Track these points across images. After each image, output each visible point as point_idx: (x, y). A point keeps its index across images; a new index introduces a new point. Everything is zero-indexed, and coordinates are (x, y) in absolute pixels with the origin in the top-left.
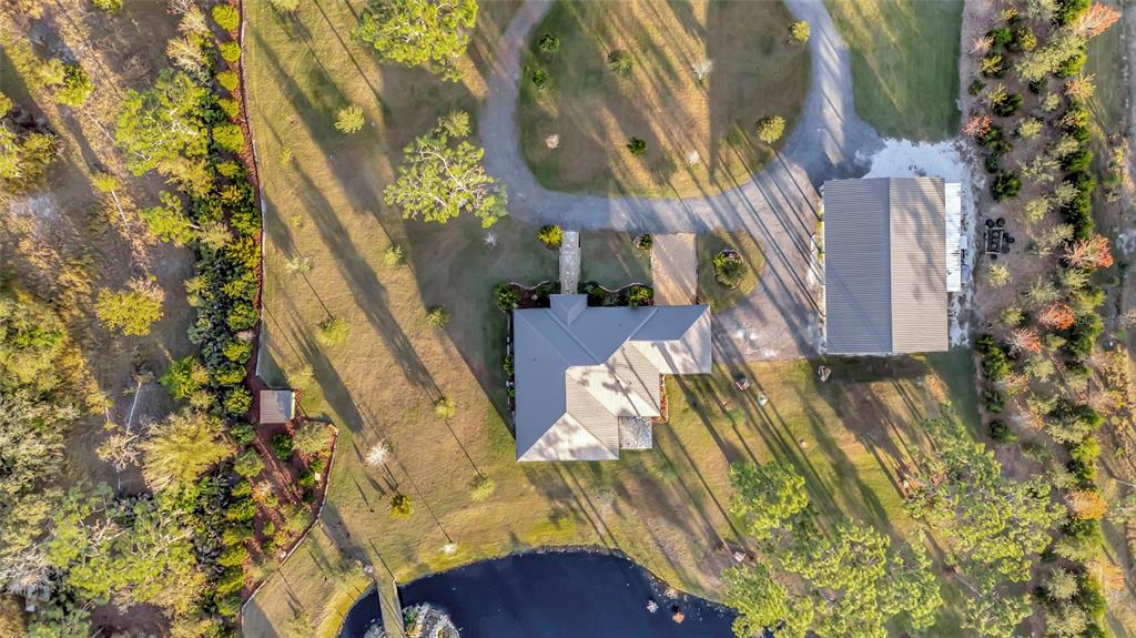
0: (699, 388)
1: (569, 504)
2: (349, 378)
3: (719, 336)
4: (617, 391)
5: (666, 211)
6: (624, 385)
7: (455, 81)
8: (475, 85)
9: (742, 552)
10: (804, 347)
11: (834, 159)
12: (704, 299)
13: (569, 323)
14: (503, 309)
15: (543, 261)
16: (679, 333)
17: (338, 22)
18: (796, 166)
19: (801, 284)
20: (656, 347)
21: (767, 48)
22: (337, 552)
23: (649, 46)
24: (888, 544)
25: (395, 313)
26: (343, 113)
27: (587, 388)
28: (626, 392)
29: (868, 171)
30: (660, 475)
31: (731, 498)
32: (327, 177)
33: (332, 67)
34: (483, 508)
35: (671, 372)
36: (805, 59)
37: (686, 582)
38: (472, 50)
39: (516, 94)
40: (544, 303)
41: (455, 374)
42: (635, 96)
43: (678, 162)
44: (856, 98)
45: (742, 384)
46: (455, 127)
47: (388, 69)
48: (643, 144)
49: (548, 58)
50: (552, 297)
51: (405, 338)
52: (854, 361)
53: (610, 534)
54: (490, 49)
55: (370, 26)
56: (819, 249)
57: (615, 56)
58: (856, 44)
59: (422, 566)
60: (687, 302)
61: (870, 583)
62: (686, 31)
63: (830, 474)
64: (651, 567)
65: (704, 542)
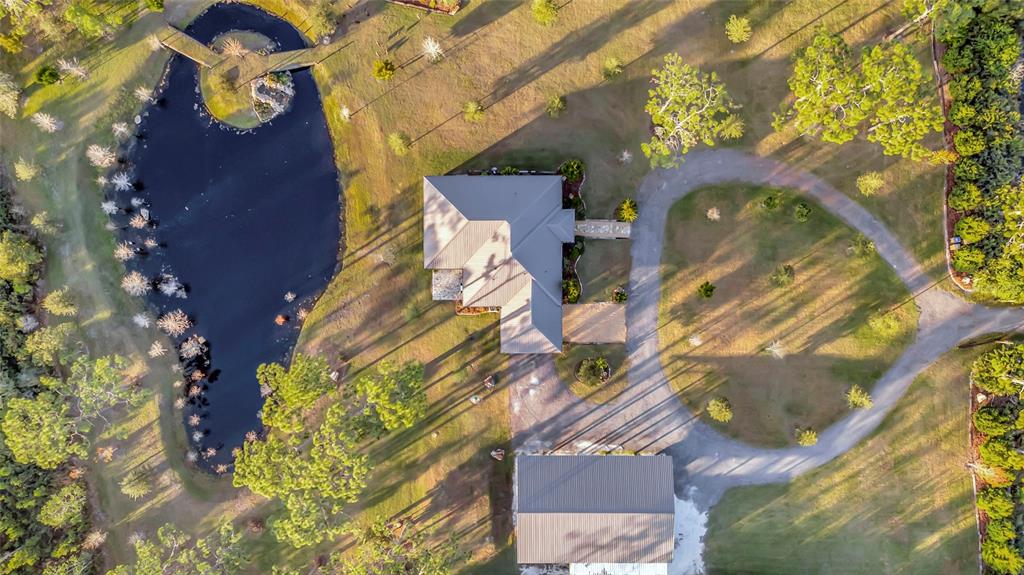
0: (486, 343)
1: (383, 224)
2: (501, 25)
3: (533, 362)
4: (487, 267)
5: (646, 318)
6: (493, 273)
7: (773, 124)
8: (769, 144)
9: (339, 378)
10: (522, 437)
11: (691, 467)
12: (568, 349)
13: (549, 225)
14: (562, 167)
15: (606, 204)
16: (538, 324)
17: (827, 21)
18: (685, 433)
19: (578, 436)
20: (525, 303)
21: (791, 410)
22: (342, 12)
23: (799, 304)
24: (349, 501)
25: (560, 68)
26: (745, 21)
27: (490, 240)
28: (486, 275)
29: (679, 497)
30: (410, 306)
31: (394, 362)
32: (685, 9)
33: (786, 16)
34: (381, 146)
35: (502, 317)
36: (779, 442)
37: (313, 329)
38: (799, 141)
39: (756, 182)
40: (567, 204)
41: (503, 122)
42: (752, 290)
43: (691, 328)
44: (745, 487)
45: (490, 381)
46: (730, 125)
47: (788, 63)
48: (708, 296)
49: (788, 212)
50: (572, 212)
51: (538, 77)
52: (509, 481)
53: (355, 261)
54: (799, 160)
55: (828, 43)
56: (609, 452)
57: (790, 271)
58: (792, 489)
59: (328, 91)
60: (565, 333)
61: (316, 484)
62: (808, 338)
63: (408, 458)
64: (325, 297)
65: (348, 345)
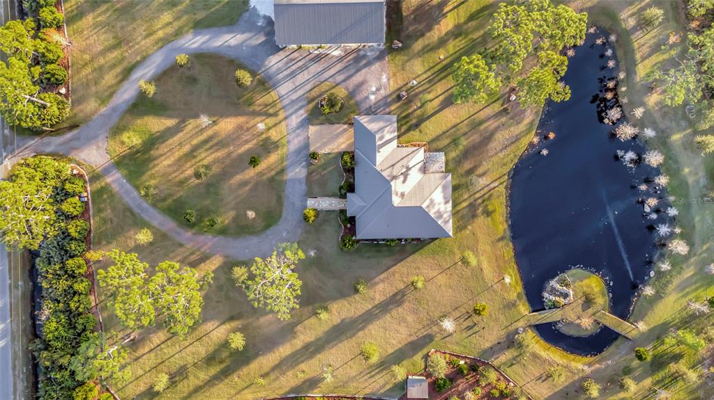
0: (406, 123)
1: (480, 205)
2: (400, 343)
3: (374, 110)
4: (408, 175)
5: (295, 143)
6: (404, 170)
7: (213, 275)
8: (215, 263)
9: (509, 96)
10: (380, 57)
11: (262, 39)
12: (350, 119)
13: (364, 204)
14: (356, 246)
15: (325, 221)
16: (371, 136)
17: (176, 348)
18: (267, 63)
19: (341, 59)
20: (381, 150)
21: (193, 80)
22: (510, 350)
23: (191, 154)
24: (505, 4)
25: (359, 313)
26: (233, 346)
27: (406, 194)
28: (408, 169)
29: (270, 18)
30: (461, 147)
31: (475, 103)
32: (273, 355)
33: (204, 352)
34: (482, 258)
35: (396, 140)
36: (200, 57)
37: (529, 130)
38: (194, 265)
39: (221, 237)
40: (352, 220)
41: (397, 275)
42: (223, 163)
43: (264, 136)
44: (224, 25)
45: (403, 96)
46: (242, 275)
47: (205, 317)
48: (253, 158)
49: (199, 217)
50: (349, 215)
51: (374, 307)
52: (389, 26)
53: (499, 178)
54: (192, 253)
55: (178, 328)
56: (319, 48)
57: (197, 175)
58: (191, 25)
59: (519, 296)
60: (352, 130)
61: (529, 16)
62: (182, 131)
63: (460, 41)
64: (519, 153)
65: (504, 119)
